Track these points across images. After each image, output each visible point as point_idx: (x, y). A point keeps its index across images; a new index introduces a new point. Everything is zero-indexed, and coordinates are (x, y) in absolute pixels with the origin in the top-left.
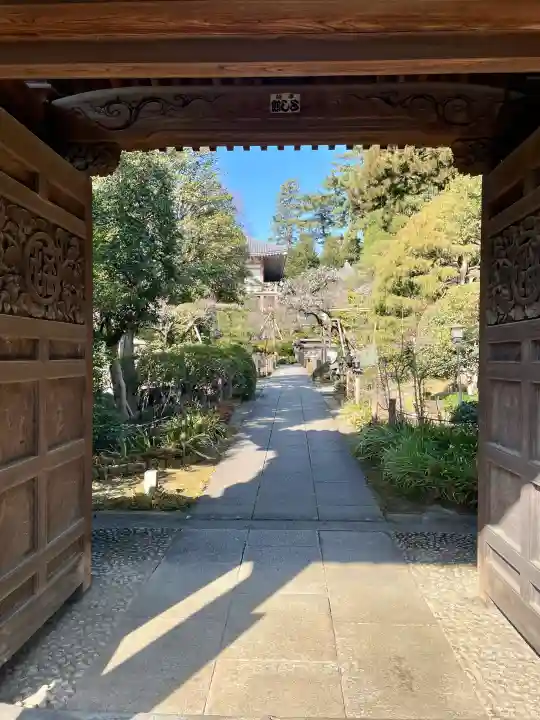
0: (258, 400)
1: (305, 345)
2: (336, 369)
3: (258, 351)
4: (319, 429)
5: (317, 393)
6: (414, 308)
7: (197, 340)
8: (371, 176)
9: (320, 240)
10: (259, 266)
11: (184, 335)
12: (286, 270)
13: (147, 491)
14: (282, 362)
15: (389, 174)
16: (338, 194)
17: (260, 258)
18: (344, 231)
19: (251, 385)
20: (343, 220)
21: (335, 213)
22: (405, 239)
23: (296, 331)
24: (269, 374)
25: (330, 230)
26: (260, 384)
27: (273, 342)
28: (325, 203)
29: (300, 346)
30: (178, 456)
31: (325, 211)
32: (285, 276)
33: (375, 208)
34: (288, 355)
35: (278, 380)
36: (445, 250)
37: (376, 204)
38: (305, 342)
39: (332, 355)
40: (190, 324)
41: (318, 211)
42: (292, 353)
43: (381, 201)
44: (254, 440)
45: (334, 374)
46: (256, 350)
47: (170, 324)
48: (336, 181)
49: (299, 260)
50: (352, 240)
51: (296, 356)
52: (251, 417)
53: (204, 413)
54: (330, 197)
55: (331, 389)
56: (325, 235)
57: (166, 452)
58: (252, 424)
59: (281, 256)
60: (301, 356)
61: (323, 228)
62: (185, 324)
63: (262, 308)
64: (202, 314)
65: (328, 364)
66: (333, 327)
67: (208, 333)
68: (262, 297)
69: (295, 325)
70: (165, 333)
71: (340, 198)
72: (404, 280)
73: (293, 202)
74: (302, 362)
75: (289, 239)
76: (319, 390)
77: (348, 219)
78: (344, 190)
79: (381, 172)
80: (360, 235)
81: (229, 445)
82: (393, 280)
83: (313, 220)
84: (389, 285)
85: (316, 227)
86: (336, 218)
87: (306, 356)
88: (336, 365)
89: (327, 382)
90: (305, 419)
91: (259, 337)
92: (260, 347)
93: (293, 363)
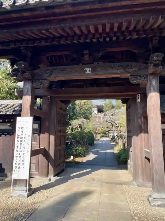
0: (95, 146)
1: (110, 131)
3: (96, 133)
4: (109, 152)
5: (111, 144)
7: (79, 130)
10: (96, 108)
11: (75, 129)
13: (71, 160)
14: (103, 136)
17: (96, 106)
19: (93, 142)
23: (107, 127)
24: (99, 139)
26: (95, 142)
27: (100, 131)
29: (108, 132)
30: (76, 155)
32: (104, 111)
35: (101, 141)
39: (115, 134)
40: (77, 125)
44: (93, 153)
46: (95, 133)
47: (72, 126)
49: (108, 106)
52: (93, 149)
53: (81, 147)
55: (114, 143)
57: (74, 154)
58: (93, 150)
59: (103, 105)
60: (108, 135)
62: (76, 125)
63: (97, 120)
64: (80, 123)
65: (115, 136)
66: (116, 126)
67: (82, 128)
68: (97, 117)
69: (107, 125)
70: (71, 128)
76: (112, 143)
81: (87, 154)
87: (110, 134)
88: (116, 137)
89: (114, 141)
90: (106, 150)
91: (96, 129)
92: (97, 132)
93: (106, 137)
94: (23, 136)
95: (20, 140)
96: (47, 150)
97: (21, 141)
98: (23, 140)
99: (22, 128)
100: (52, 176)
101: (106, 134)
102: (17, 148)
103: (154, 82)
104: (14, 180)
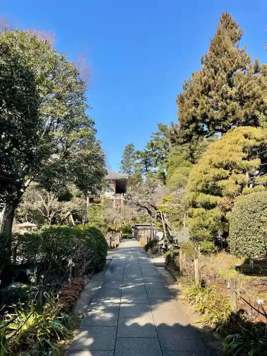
2: (162, 245)
3: (112, 230)
6: (218, 202)
8: (183, 121)
9: (144, 173)
10: (113, 185)
14: (125, 237)
15: (194, 119)
16: (154, 151)
17: (113, 180)
18: (157, 169)
20: (156, 164)
21: (153, 160)
22: (209, 157)
23: (133, 219)
24: (117, 246)
25: (149, 168)
26: (110, 255)
27: (120, 225)
28: (147, 155)
29: (135, 228)
31: (147, 159)
32: (126, 191)
33: (184, 142)
34: (129, 233)
35: (125, 251)
36: (238, 163)
37: (185, 140)
38: (138, 226)
40: (69, 213)
41: (143, 159)
42: (130, 232)
43: (189, 138)
45: (161, 248)
46: (110, 230)
47: (54, 213)
48: (152, 145)
50: (161, 173)
51: (133, 233)
54: (150, 152)
55: (161, 260)
56: (147, 171)
59: (125, 180)
60: (136, 234)
61: (146, 167)
62: (65, 213)
63: (114, 207)
64: (76, 207)
66: (158, 216)
68: (114, 200)
69: (132, 216)
70: (50, 219)
71: (154, 153)
72: (210, 184)
73: (131, 154)
74: (137, 237)
75: (129, 172)
77: (159, 163)
78: (156, 149)
79: (190, 118)
80: (165, 171)
82: (202, 183)
83: (141, 163)
84: (200, 187)
85: (143, 167)
86: (153, 163)
87: (139, 234)
89: (156, 253)
91: (112, 222)
92: (112, 228)
93: (131, 238)
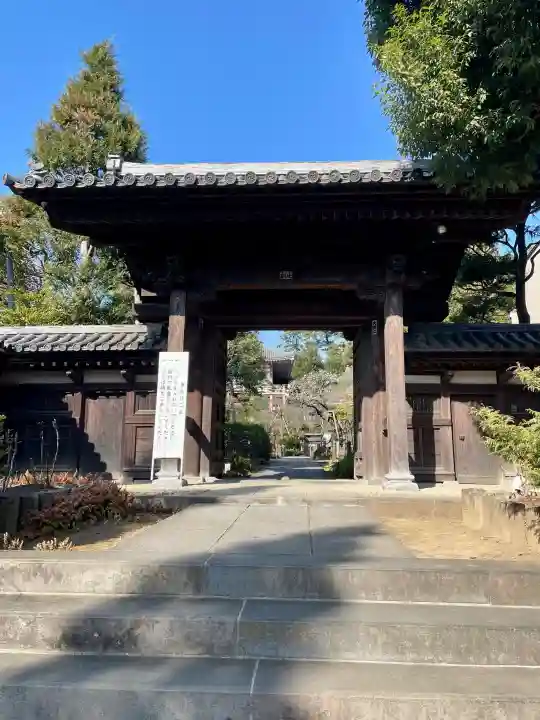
1: (309, 439)
9: (324, 348)
10: (269, 370)
12: (293, 375)
17: (269, 363)
25: (333, 339)
29: (305, 439)
32: (291, 379)
39: (327, 437)
49: (305, 364)
51: (302, 449)
56: (328, 343)
59: (289, 361)
60: (307, 449)
61: (327, 336)
66: (329, 418)
68: (271, 397)
75: (296, 346)
93: (299, 454)
94: (172, 385)
95: (166, 391)
96: (199, 424)
97: (169, 394)
98: (172, 392)
99: (170, 372)
100: (208, 474)
101: (298, 446)
102: (162, 404)
103: (395, 300)
104: (155, 460)
